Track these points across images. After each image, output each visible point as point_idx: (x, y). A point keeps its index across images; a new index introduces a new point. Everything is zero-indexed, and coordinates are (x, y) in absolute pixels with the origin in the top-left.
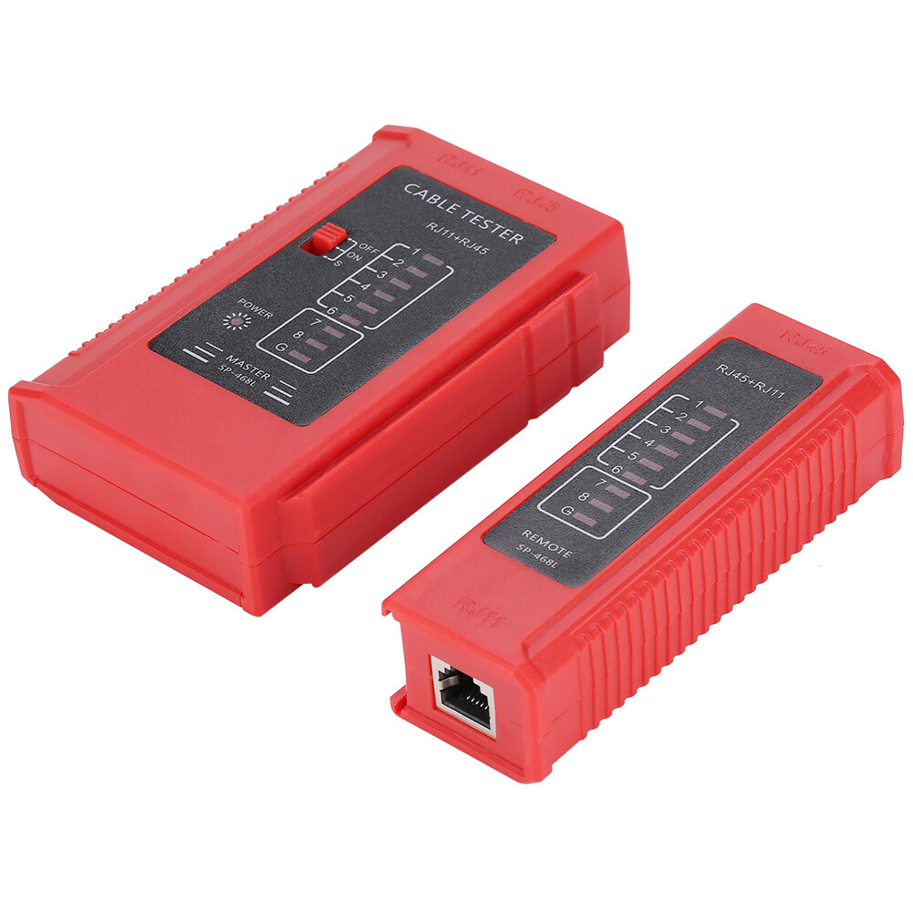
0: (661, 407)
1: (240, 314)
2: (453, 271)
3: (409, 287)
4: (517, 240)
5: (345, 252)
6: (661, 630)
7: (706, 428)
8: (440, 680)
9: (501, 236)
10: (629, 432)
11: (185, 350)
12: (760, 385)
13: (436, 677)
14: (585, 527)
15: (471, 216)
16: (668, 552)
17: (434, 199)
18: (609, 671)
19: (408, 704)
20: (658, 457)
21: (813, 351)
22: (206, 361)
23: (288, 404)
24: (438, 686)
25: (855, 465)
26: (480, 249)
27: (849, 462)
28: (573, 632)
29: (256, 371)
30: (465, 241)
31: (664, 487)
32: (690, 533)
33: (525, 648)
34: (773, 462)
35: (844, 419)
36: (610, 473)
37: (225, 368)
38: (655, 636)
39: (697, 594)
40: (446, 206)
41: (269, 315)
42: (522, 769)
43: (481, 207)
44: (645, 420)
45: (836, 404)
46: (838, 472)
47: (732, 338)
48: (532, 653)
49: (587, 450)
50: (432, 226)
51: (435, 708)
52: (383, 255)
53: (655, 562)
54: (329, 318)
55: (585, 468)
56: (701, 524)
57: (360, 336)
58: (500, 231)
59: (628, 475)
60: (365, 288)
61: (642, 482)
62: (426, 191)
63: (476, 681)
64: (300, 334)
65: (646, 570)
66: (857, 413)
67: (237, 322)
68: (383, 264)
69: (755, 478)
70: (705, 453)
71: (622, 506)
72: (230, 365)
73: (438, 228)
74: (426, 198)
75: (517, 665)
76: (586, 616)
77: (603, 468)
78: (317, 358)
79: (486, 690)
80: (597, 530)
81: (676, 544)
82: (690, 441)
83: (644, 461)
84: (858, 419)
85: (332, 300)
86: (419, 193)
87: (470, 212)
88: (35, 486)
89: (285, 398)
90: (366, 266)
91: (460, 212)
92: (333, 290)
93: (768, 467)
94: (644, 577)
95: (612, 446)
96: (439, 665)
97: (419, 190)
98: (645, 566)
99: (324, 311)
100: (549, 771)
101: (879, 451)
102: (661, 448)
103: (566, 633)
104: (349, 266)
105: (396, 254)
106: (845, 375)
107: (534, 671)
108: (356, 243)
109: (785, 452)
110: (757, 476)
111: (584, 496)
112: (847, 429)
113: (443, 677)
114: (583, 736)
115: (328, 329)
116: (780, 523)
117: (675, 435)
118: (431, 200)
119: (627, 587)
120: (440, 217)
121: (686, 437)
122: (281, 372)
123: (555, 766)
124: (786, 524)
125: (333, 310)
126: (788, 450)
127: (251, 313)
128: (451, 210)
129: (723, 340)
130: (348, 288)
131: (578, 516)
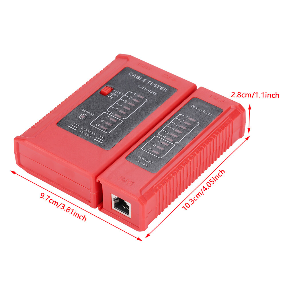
0: (176, 118)
1: (84, 114)
2: (147, 100)
3: (134, 105)
4: (165, 90)
5: (113, 94)
6: (179, 185)
7: (190, 124)
8: (114, 201)
9: (160, 89)
10: (167, 126)
11: (68, 126)
12: (205, 112)
13: (113, 200)
14: (156, 154)
15: (150, 83)
16: (181, 162)
17: (138, 77)
18: (164, 198)
19: (103, 207)
20: (176, 133)
21: (220, 101)
22: (75, 129)
23: (102, 143)
24: (113, 203)
25: (232, 135)
26: (154, 93)
27: (231, 134)
28: (154, 187)
29: (91, 133)
30: (149, 91)
31: (179, 142)
32: (187, 157)
33: (141, 191)
34: (210, 135)
35: (230, 122)
36: (162, 138)
37: (81, 132)
38: (177, 187)
39: (189, 174)
40: (142, 79)
41: (93, 115)
42: (139, 227)
43: (153, 80)
44: (171, 122)
45: (228, 117)
46: (228, 137)
47: (195, 97)
48: (143, 193)
49: (155, 131)
50: (139, 86)
51: (112, 209)
52: (125, 95)
53: (177, 165)
54: (111, 115)
55: (154, 137)
56: (190, 154)
57: (122, 121)
58: (160, 87)
59: (167, 138)
60: (121, 105)
61: (172, 141)
62: (135, 75)
63: (125, 201)
64: (103, 121)
65: (175, 168)
66: (233, 119)
67: (83, 117)
68: (125, 98)
69: (205, 140)
70: (190, 132)
71: (167, 148)
72: (83, 131)
73: (141, 87)
74: (136, 77)
75: (139, 197)
76: (158, 182)
77: (160, 136)
78: (109, 128)
79: (128, 204)
80: (159, 155)
81: (183, 160)
82: (185, 128)
83: (172, 134)
84: (234, 121)
85: (111, 110)
86: (133, 76)
87: (150, 81)
88: (21, 167)
89: (101, 141)
90: (120, 99)
91: (147, 81)
92: (111, 106)
93: (209, 136)
94: (174, 170)
95: (162, 130)
96: (114, 197)
97: (133, 75)
98: (174, 167)
99: (109, 113)
100: (147, 228)
101: (239, 130)
102: (177, 130)
103: (152, 187)
104: (115, 99)
105: (129, 95)
106: (230, 108)
107: (144, 199)
108: (116, 91)
109: (213, 132)
110: (206, 139)
111: (155, 145)
112: (231, 125)
113: (115, 200)
114: (156, 217)
115: (111, 119)
116: (212, 152)
117: (181, 126)
118: (137, 78)
119: (169, 173)
120: (141, 83)
121: (184, 127)
122: (99, 133)
123: (148, 226)
124: (213, 153)
125: (112, 113)
126: (214, 131)
127: (87, 114)
128: (144, 81)
129: (193, 98)
130: (116, 106)
131: (153, 151)
